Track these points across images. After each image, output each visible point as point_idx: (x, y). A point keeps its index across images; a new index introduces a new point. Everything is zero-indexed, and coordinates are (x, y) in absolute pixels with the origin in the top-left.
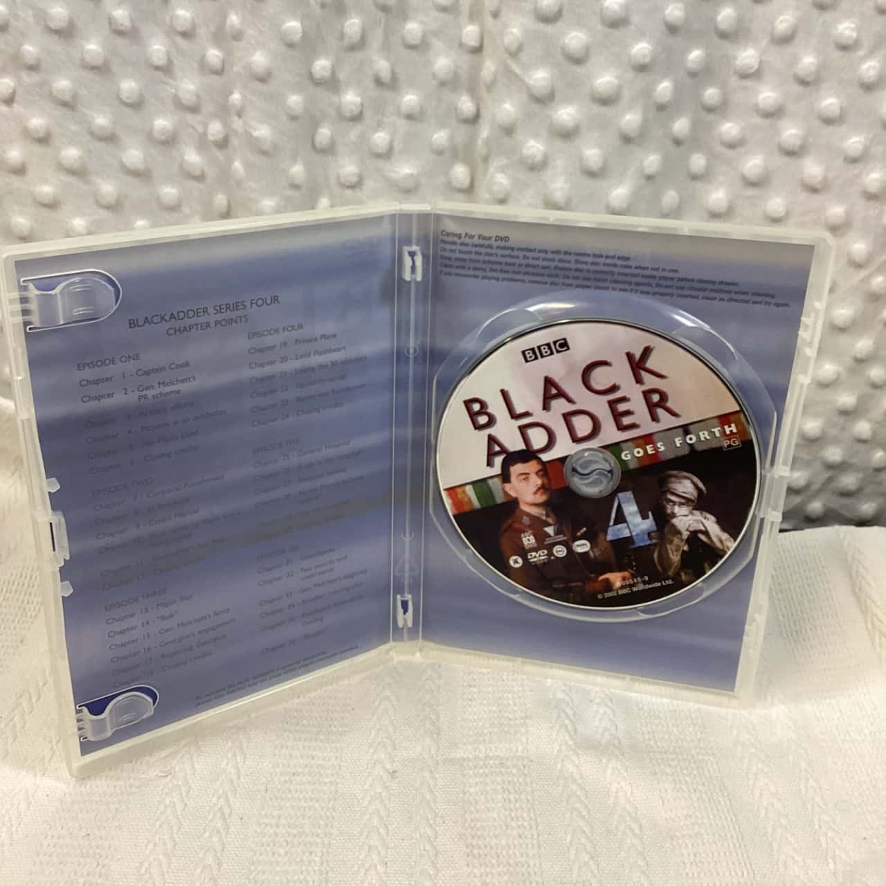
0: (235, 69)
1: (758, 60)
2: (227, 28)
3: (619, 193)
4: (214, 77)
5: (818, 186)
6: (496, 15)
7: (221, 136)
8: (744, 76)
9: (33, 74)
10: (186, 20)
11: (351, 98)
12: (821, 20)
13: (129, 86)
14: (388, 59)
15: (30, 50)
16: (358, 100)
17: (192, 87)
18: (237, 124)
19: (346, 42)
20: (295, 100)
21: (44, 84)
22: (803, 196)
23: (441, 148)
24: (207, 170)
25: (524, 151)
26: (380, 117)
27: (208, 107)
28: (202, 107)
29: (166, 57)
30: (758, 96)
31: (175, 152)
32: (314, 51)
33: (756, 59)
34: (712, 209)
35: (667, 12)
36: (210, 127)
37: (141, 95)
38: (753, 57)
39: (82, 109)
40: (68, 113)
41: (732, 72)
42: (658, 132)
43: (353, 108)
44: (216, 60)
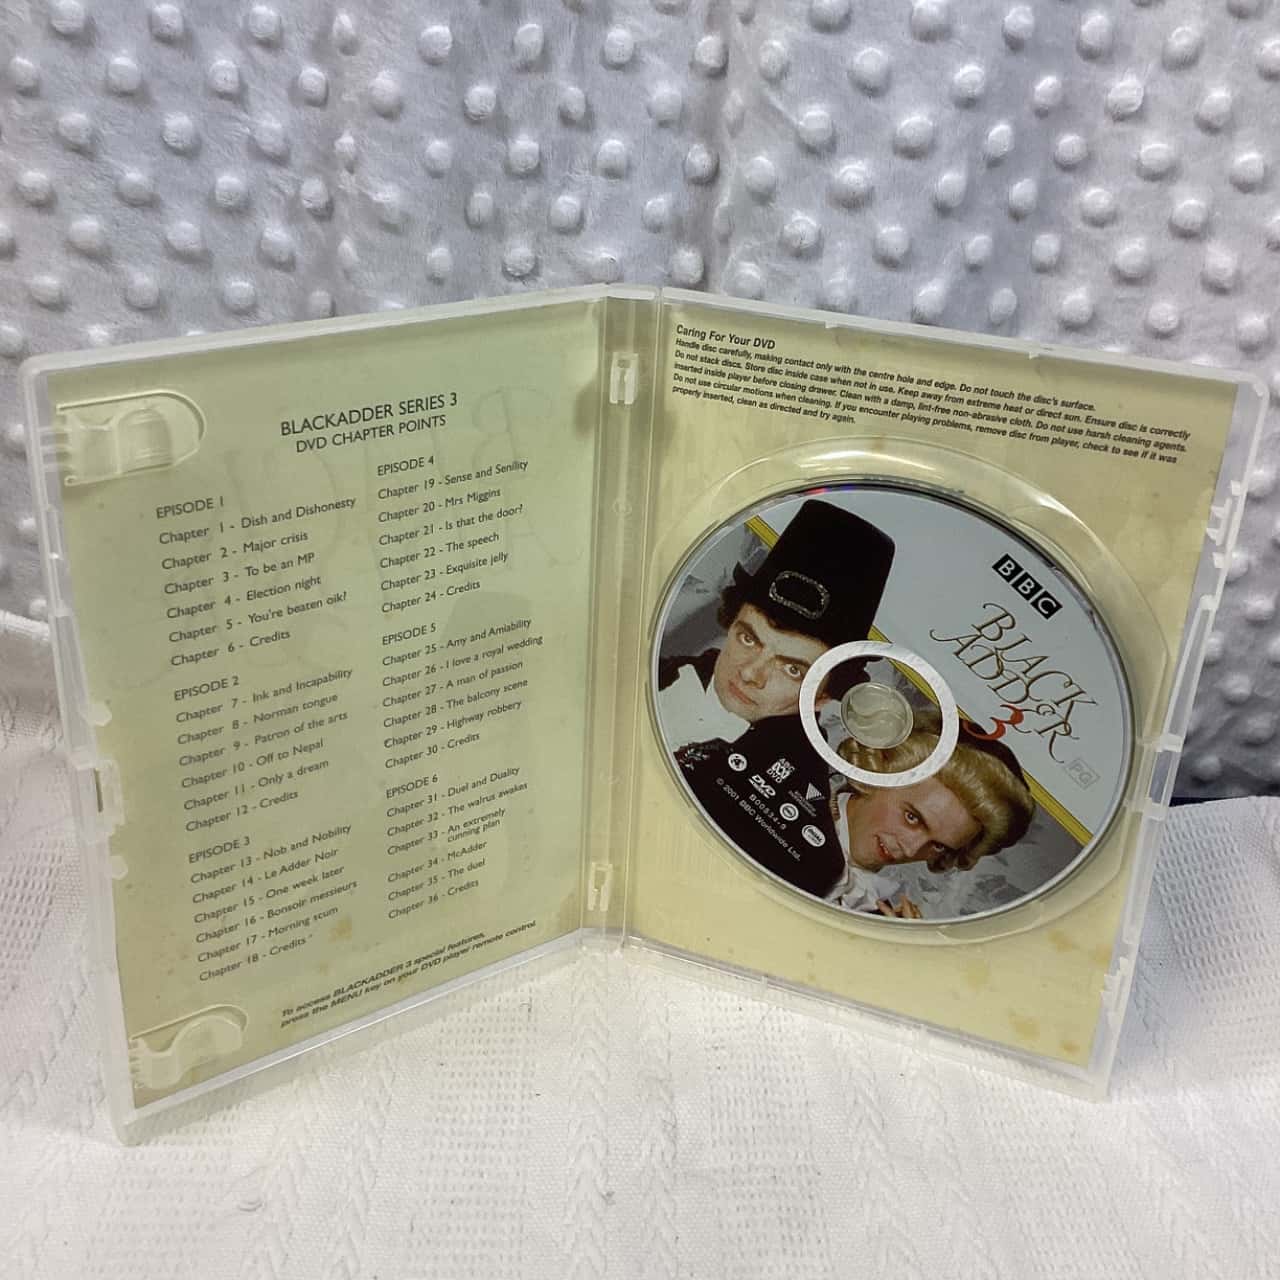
0: (345, 98)
1: (1142, 94)
2: (335, 33)
3: (931, 292)
4: (312, 109)
5: (1227, 285)
6: (747, 20)
7: (322, 201)
8: (1121, 117)
9: (28, 101)
10: (268, 22)
11: (524, 145)
12: (1239, 34)
13: (178, 123)
14: (580, 85)
15: (25, 64)
16: (535, 146)
17: (276, 126)
18: (347, 182)
19: (517, 60)
20: (438, 147)
21: (47, 116)
22: (1204, 298)
23: (658, 221)
24: (298, 254)
25: (786, 228)
26: (567, 173)
27: (301, 157)
28: (293, 157)
29: (236, 79)
30: (1140, 148)
31: (249, 226)
32: (470, 71)
33: (1139, 90)
34: (1066, 318)
35: (1007, 19)
36: (305, 187)
37: (198, 138)
38: (1133, 89)
39: (105, 158)
40: (83, 164)
41: (1101, 111)
42: (988, 201)
43: (530, 159)
44: (316, 83)
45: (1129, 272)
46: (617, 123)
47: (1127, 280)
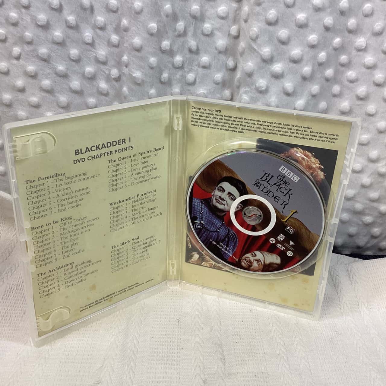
0: (125, 45)
1: (366, 43)
2: (121, 26)
3: (300, 102)
4: (114, 48)
6: (246, 21)
7: (117, 76)
8: (359, 50)
9: (29, 46)
10: (102, 22)
11: (178, 59)
13: (74, 52)
14: (195, 41)
15: (28, 34)
16: (181, 59)
17: (104, 53)
18: (125, 70)
19: (176, 33)
20: (153, 60)
21: (35, 50)
23: (218, 82)
24: (110, 91)
25: (257, 84)
26: (191, 67)
27: (111, 62)
28: (108, 62)
29: (92, 39)
30: (365, 59)
31: (95, 83)
32: (163, 37)
33: (365, 42)
34: (342, 110)
35: (325, 21)
36: (112, 71)
37: (80, 56)
38: (363, 42)
39: (52, 62)
40: (45, 64)
41: (353, 48)
42: (318, 75)
43: (180, 63)
44: (116, 40)
45: (362, 96)
46: (206, 52)
47: (360, 99)
